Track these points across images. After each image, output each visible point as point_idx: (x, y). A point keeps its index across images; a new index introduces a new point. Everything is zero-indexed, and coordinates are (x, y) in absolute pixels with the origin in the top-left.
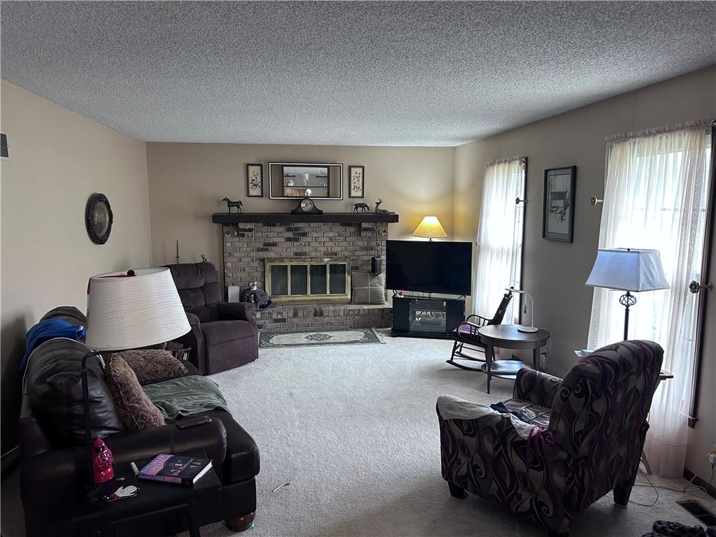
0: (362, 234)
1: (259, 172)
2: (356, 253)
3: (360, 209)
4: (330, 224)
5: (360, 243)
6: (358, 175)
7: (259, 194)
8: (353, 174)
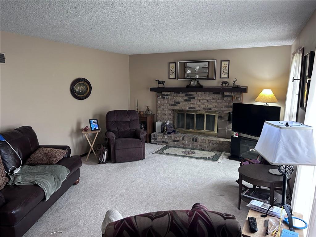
0: (225, 99)
1: (174, 67)
2: (222, 109)
3: (224, 85)
4: (208, 93)
5: (224, 104)
6: (226, 65)
7: (174, 77)
8: (223, 65)
